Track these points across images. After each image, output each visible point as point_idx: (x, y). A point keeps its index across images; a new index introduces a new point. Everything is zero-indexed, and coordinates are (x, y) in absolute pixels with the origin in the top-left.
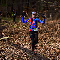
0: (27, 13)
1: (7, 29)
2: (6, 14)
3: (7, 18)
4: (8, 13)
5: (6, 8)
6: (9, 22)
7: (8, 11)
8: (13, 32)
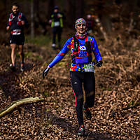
0: (97, 20)
1: (35, 70)
2: (32, 24)
3: (35, 37)
4: (37, 20)
5: (32, 4)
6: (43, 48)
7: (38, 16)
8: (53, 80)
